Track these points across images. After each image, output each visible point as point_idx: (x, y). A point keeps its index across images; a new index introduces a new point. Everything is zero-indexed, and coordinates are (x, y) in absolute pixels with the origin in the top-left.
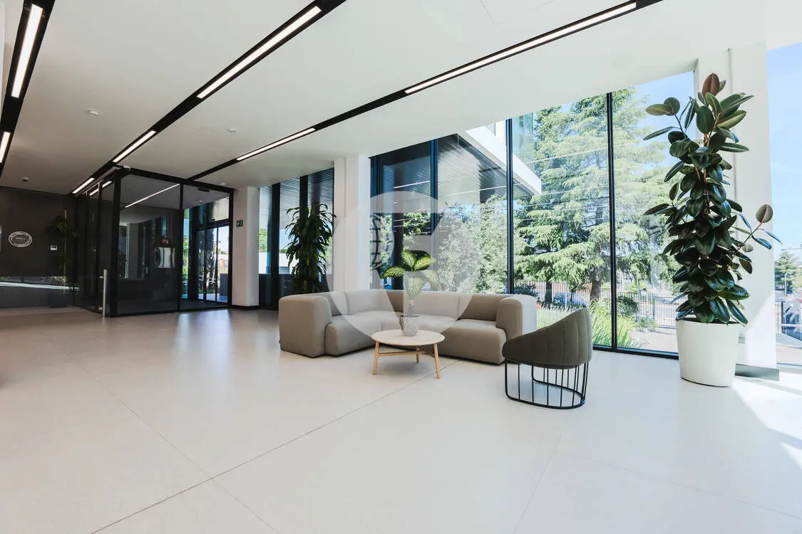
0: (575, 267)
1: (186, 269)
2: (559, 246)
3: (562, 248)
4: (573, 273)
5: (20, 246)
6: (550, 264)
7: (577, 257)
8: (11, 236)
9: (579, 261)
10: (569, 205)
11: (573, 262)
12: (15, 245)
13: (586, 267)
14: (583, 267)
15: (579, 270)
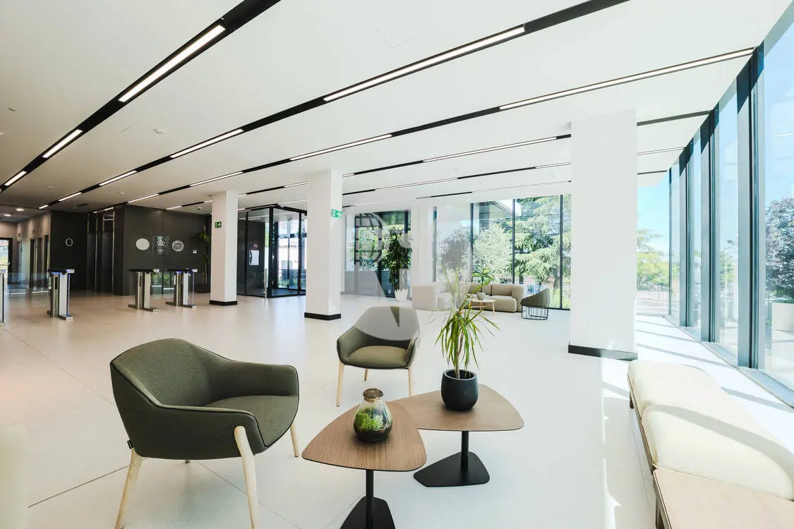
0: (542, 266)
1: (266, 266)
2: (531, 249)
3: (533, 250)
4: (540, 270)
5: (178, 250)
6: (524, 263)
7: (545, 259)
8: (173, 244)
9: (545, 261)
10: (539, 219)
11: (541, 262)
12: (175, 250)
13: (551, 266)
14: (548, 266)
15: (545, 268)
